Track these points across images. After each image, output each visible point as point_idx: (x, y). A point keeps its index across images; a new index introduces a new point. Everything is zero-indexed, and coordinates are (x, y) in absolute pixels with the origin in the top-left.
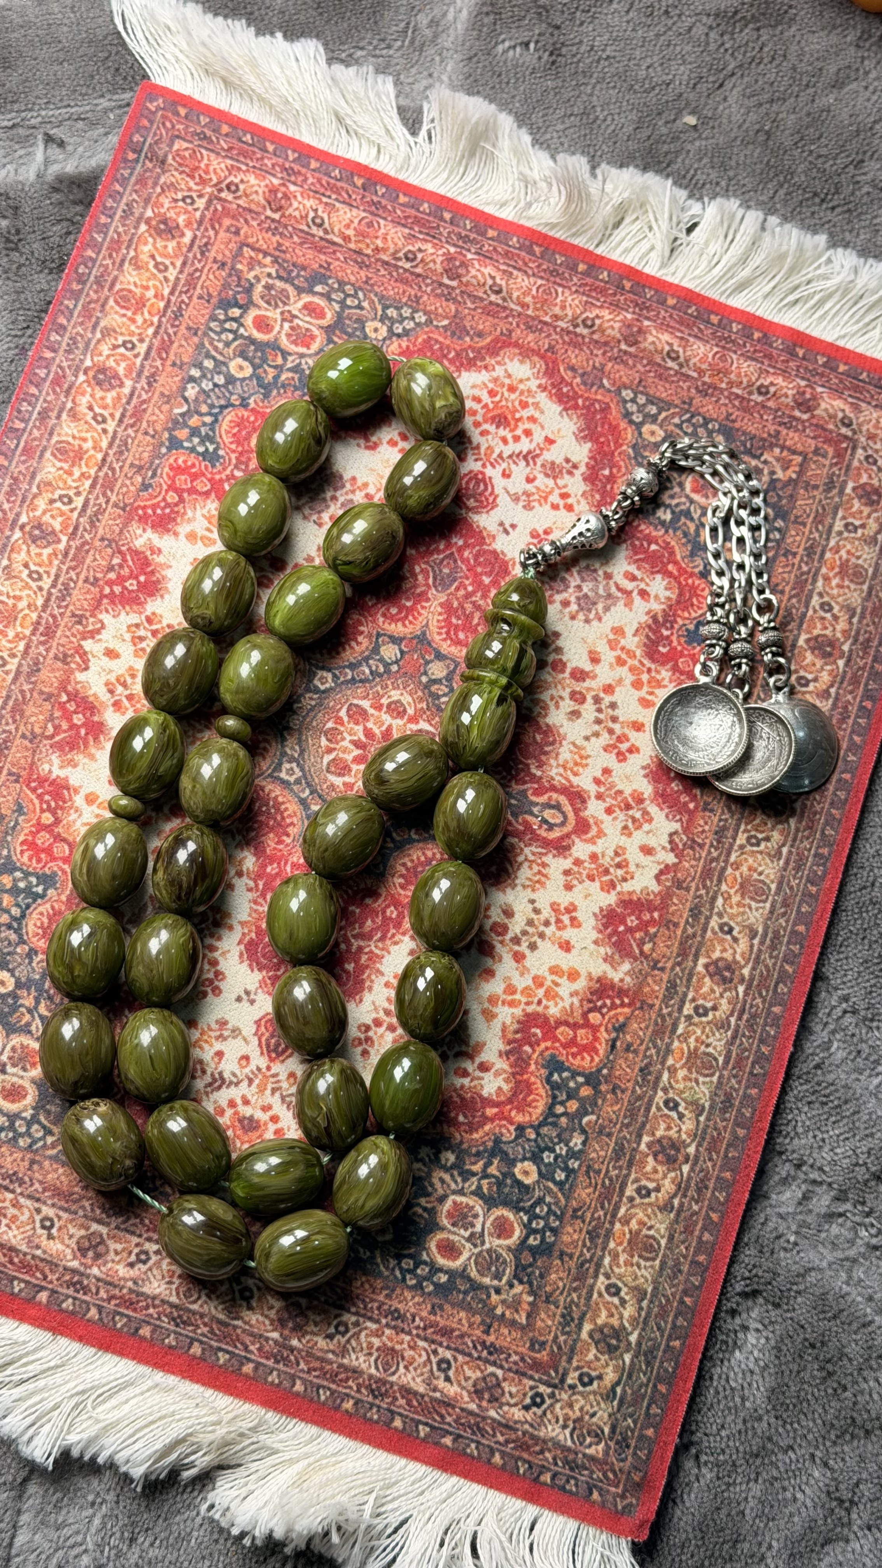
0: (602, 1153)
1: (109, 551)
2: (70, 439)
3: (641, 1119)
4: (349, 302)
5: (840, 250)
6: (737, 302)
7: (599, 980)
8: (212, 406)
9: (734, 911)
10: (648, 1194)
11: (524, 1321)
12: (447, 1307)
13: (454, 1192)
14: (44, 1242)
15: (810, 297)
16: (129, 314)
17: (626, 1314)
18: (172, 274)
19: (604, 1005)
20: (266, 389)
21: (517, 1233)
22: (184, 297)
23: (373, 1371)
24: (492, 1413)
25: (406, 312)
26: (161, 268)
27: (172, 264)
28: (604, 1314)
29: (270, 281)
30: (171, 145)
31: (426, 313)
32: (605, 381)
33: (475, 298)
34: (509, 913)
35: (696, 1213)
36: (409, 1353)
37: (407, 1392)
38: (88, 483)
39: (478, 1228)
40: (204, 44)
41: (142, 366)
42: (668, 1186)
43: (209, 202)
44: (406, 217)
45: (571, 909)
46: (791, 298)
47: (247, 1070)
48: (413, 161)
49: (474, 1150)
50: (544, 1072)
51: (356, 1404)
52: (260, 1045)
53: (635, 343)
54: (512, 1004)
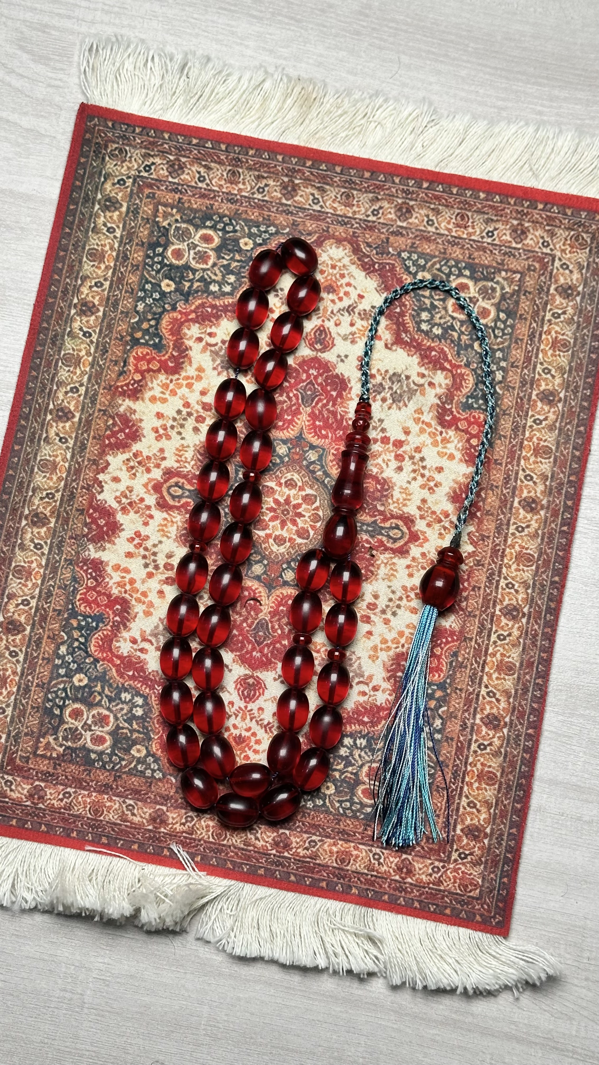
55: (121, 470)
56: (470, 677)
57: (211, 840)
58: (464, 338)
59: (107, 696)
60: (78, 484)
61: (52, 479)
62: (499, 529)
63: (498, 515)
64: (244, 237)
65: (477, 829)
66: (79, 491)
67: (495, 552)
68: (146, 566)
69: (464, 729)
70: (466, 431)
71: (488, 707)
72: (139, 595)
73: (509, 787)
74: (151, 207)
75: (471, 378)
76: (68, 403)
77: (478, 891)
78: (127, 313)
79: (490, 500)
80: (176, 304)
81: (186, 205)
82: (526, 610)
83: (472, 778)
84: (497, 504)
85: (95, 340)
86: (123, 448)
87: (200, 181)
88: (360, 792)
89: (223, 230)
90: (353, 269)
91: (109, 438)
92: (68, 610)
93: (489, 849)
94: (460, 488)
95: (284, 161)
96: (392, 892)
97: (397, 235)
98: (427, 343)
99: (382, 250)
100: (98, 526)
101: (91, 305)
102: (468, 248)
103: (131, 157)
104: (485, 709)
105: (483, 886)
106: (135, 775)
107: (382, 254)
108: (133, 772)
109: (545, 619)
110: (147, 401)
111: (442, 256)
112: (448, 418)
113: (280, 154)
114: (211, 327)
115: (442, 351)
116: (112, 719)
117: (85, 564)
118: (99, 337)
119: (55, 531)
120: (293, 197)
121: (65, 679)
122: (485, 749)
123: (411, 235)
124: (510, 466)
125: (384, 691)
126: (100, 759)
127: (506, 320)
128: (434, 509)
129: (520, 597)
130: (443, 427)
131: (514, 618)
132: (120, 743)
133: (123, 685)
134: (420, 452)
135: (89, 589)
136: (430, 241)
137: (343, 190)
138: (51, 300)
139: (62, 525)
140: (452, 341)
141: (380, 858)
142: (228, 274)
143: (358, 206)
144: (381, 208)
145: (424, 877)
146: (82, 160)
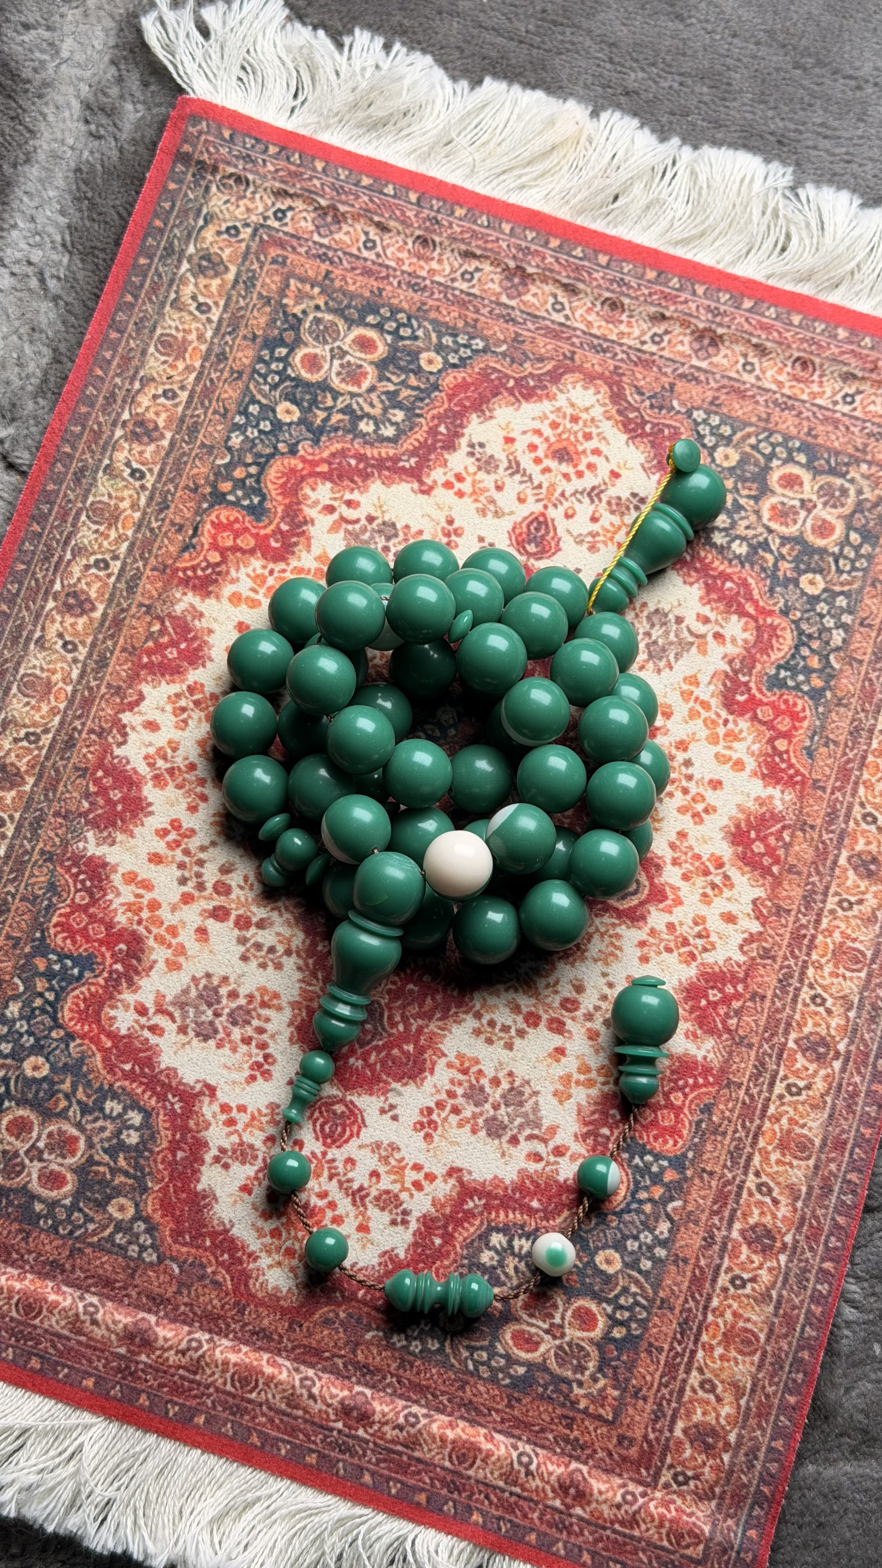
0: (210, 429)
1: (741, 1032)
2: (795, 1162)
3: (171, 461)
4: (485, 1355)
7: (208, 594)
8: (638, 1211)
9: (59, 665)
10: (165, 393)
11: (292, 282)
12: (368, 294)
13: (359, 395)
14: (750, 350)
16: (741, 1324)
17: (191, 288)
18: (694, 1378)
19: (203, 570)
21: (297, 358)
22: (679, 1349)
23: (437, 240)
24: (324, 204)
25: (416, 1346)
26: (707, 1385)
27: (694, 1391)
28: (214, 289)
29: (579, 1376)
32: (177, 1271)
33: (334, 1371)
35: (118, 375)
36: (404, 255)
38: (772, 1110)
39: (336, 363)
41: (722, 1258)
42: (144, 400)
43: (657, 1476)
44: (419, 1473)
47: (566, 504)
49: (340, 433)
50: (268, 505)
51: (453, 213)
52: (555, 529)
53: (138, 1323)
54: (300, 570)
55: (163, 710)
56: (729, 1152)
57: (229, 1387)
58: (784, 566)
59: (79, 1102)
60: (83, 724)
61: (39, 709)
62: (808, 900)
63: (809, 875)
64: (428, 350)
65: (713, 1432)
66: (84, 735)
67: (797, 937)
68: (183, 881)
69: (709, 1246)
70: (769, 724)
71: (756, 1212)
72: (162, 931)
73: (778, 1363)
74: (277, 278)
75: (788, 635)
76: (88, 584)
77: (701, 1547)
78: (212, 447)
79: (797, 848)
80: (298, 443)
81: (337, 284)
82: (841, 1047)
83: (714, 1337)
84: (809, 854)
85: (149, 485)
86: (172, 675)
87: (366, 247)
88: (508, 1336)
89: (395, 333)
90: (608, 428)
91: (149, 652)
92: (33, 940)
93: (731, 1472)
94: (748, 821)
95: (512, 233)
96: (544, 1528)
97: (689, 381)
98: (720, 566)
99: (660, 403)
100: (109, 802)
101: (151, 426)
102: (808, 418)
103: (254, 193)
104: (752, 1213)
105: (711, 1539)
106: (109, 1252)
107: (661, 408)
108: (107, 1246)
109: (875, 1066)
110: (225, 601)
111: (762, 424)
112: (740, 698)
113: (508, 221)
114: (352, 490)
115: (745, 584)
116: (82, 1144)
117: (76, 864)
118: (158, 481)
119: (31, 799)
120: (519, 295)
121: (9, 1061)
122: (743, 1286)
123: (713, 384)
124: (838, 794)
125: (573, 1158)
126: (51, 1214)
127: (860, 546)
128: (696, 851)
129: (833, 1024)
130: (732, 713)
131: (820, 1059)
132: (91, 1189)
133: (111, 1085)
134: (685, 750)
135: (75, 908)
136: (744, 397)
137: (607, 295)
138: (84, 409)
139: (46, 789)
140: (764, 569)
141: (531, 1462)
142: (394, 407)
143: (629, 324)
144: (667, 332)
145: (605, 1507)
146: (172, 186)
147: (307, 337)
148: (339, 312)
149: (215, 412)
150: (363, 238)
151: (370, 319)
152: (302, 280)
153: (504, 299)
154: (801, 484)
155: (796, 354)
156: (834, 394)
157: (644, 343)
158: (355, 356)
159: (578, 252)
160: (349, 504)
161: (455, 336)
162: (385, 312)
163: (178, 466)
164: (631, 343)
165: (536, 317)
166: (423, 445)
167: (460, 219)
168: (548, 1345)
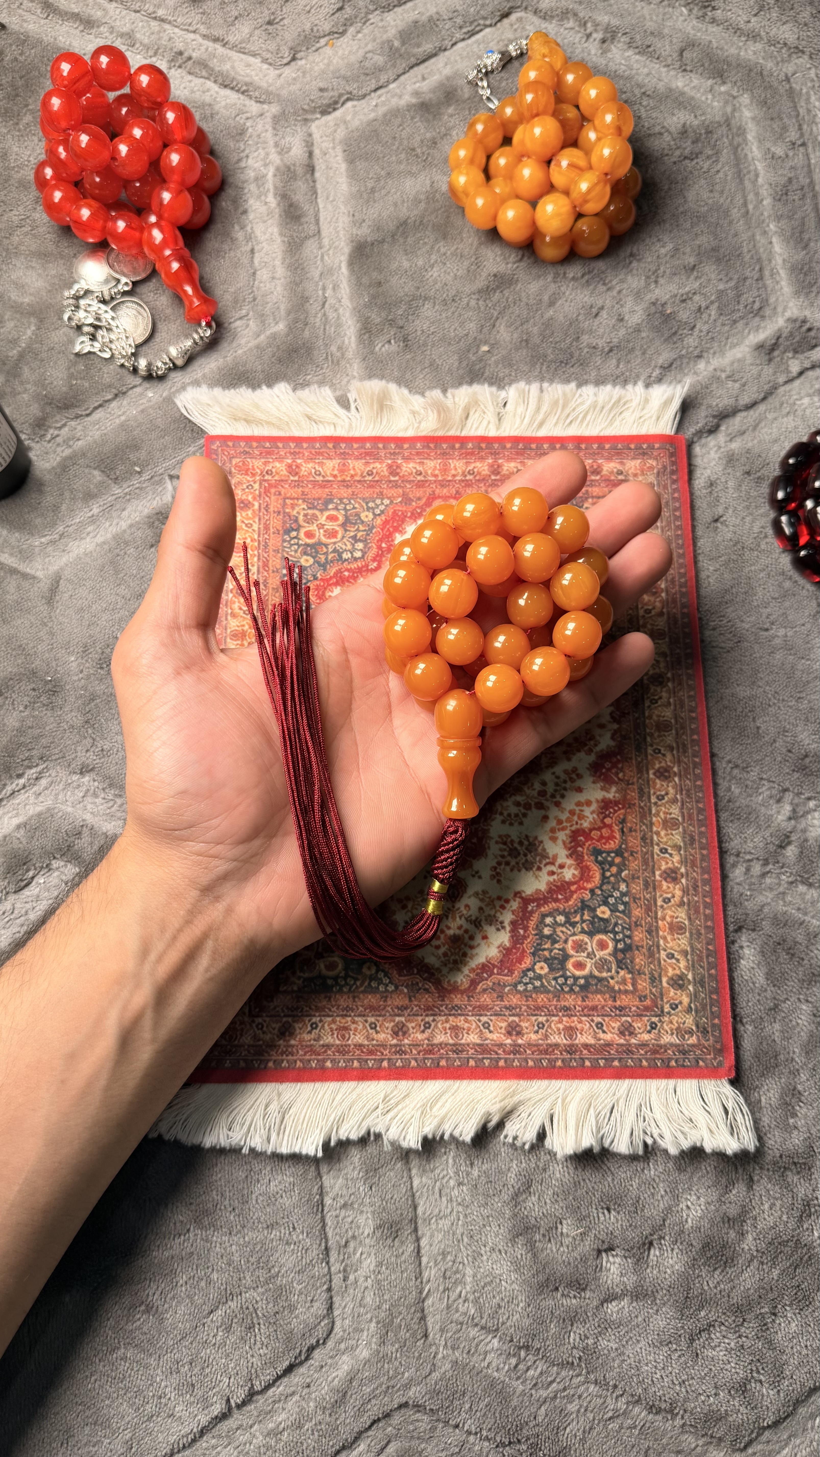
0: (638, 888)
3: (651, 864)
4: (348, 507)
5: (584, 388)
6: (542, 433)
7: (603, 801)
9: (658, 740)
10: (670, 901)
11: (631, 988)
12: (590, 995)
13: (571, 935)
14: (375, 1036)
15: (577, 417)
17: (682, 966)
18: (255, 527)
19: (610, 812)
20: (323, 566)
21: (611, 945)
23: (565, 1041)
24: (633, 1041)
25: (378, 502)
28: (670, 970)
29: (305, 512)
30: (231, 463)
31: (388, 498)
33: (410, 482)
34: (544, 784)
35: (697, 902)
36: (579, 1026)
37: (586, 1046)
39: (590, 949)
40: (229, 406)
42: (678, 893)
43: (260, 484)
44: (361, 454)
45: (575, 770)
46: (568, 421)
48: (354, 425)
49: (572, 910)
50: (593, 858)
51: (563, 1061)
53: (498, 473)
54: (563, 829)
147: (611, 959)
148: (600, 980)
149: (640, 899)
150: (605, 1028)
151: (582, 981)
152: (626, 992)
153: (516, 1019)
154: (326, 966)
155: (350, 1042)
156: (323, 1026)
157: (434, 1020)
158: (582, 957)
159: (487, 1062)
160: (552, 873)
161: (535, 988)
162: (577, 989)
163: (645, 862)
164: (440, 1018)
165: (496, 1015)
166: (528, 919)
167: (557, 1059)
168: (323, 520)
